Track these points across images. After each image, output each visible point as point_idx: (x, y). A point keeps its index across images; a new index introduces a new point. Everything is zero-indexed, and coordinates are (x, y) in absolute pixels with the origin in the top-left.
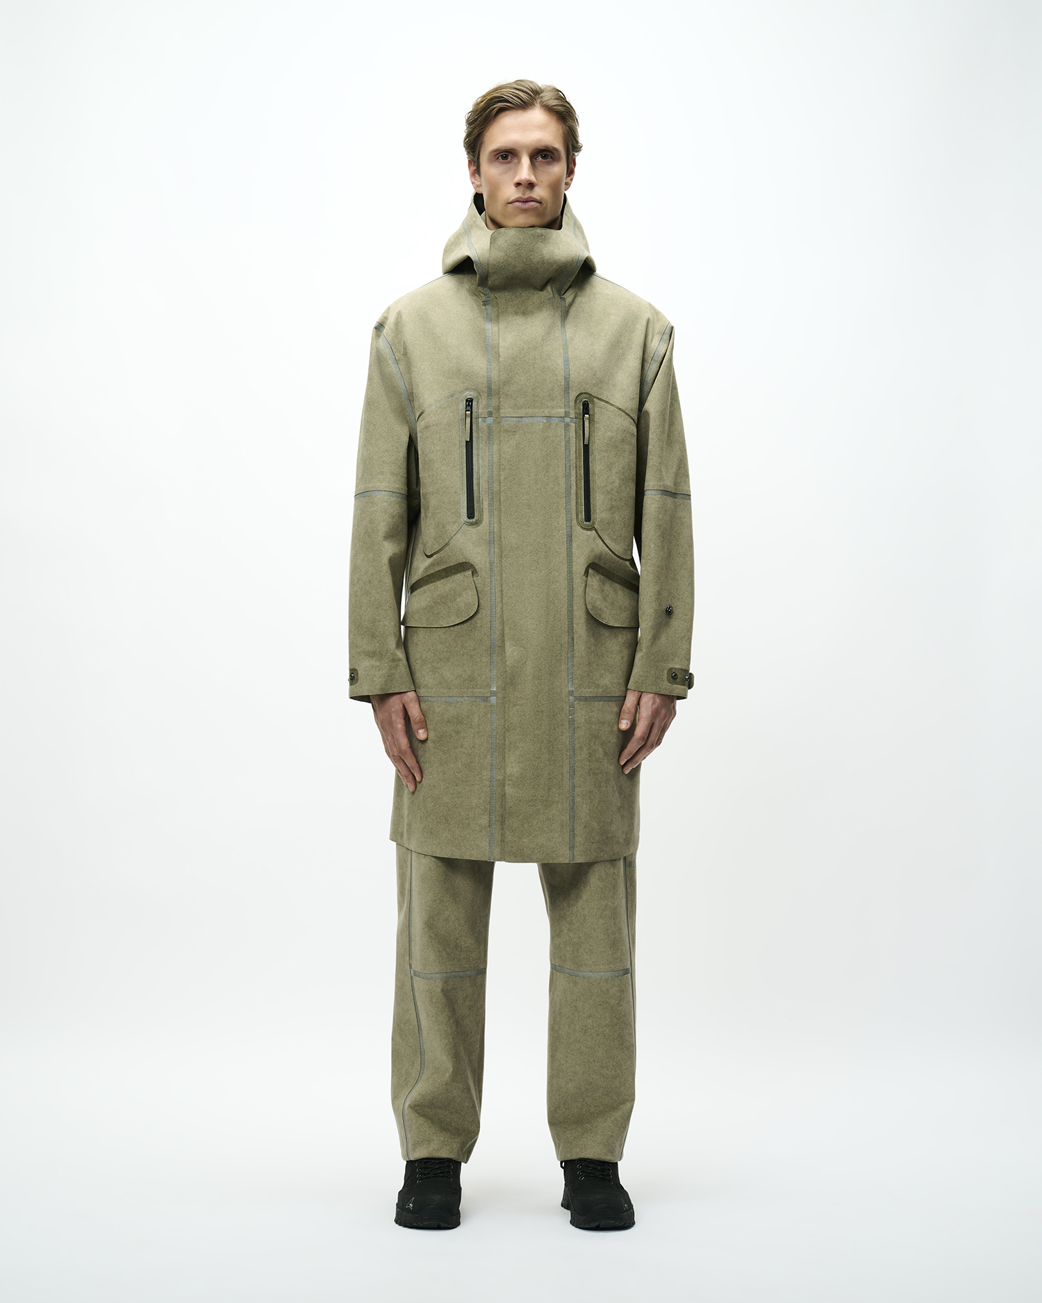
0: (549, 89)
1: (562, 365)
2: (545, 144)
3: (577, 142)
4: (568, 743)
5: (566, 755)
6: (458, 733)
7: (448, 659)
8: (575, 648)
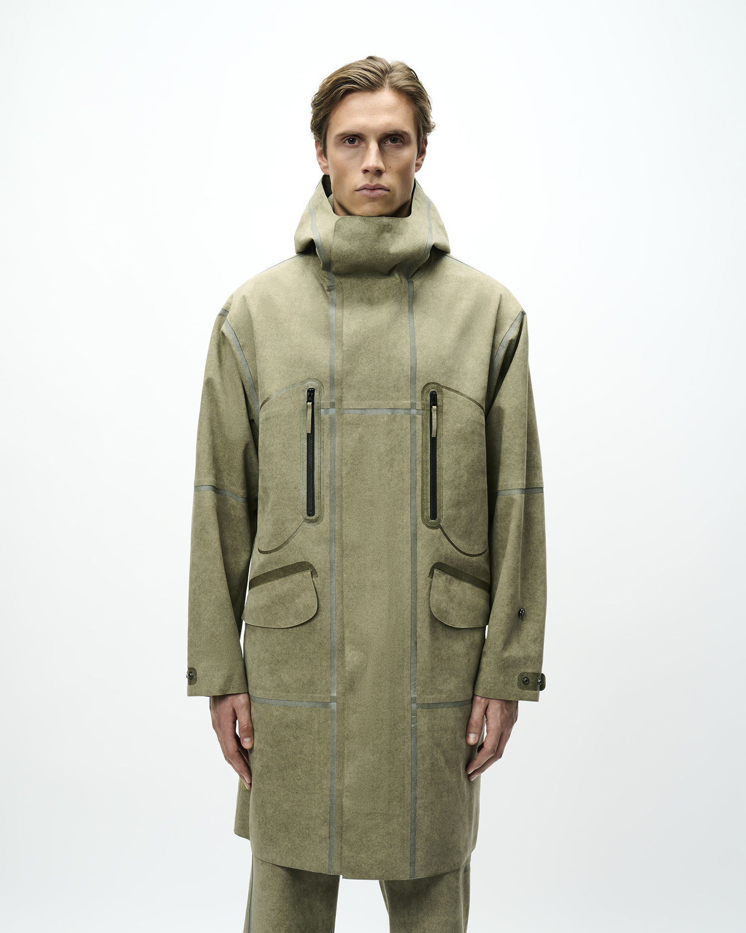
0: (399, 67)
1: (408, 354)
2: (394, 128)
3: (428, 122)
4: (410, 753)
5: (408, 766)
6: (297, 738)
7: (287, 662)
8: (418, 653)
